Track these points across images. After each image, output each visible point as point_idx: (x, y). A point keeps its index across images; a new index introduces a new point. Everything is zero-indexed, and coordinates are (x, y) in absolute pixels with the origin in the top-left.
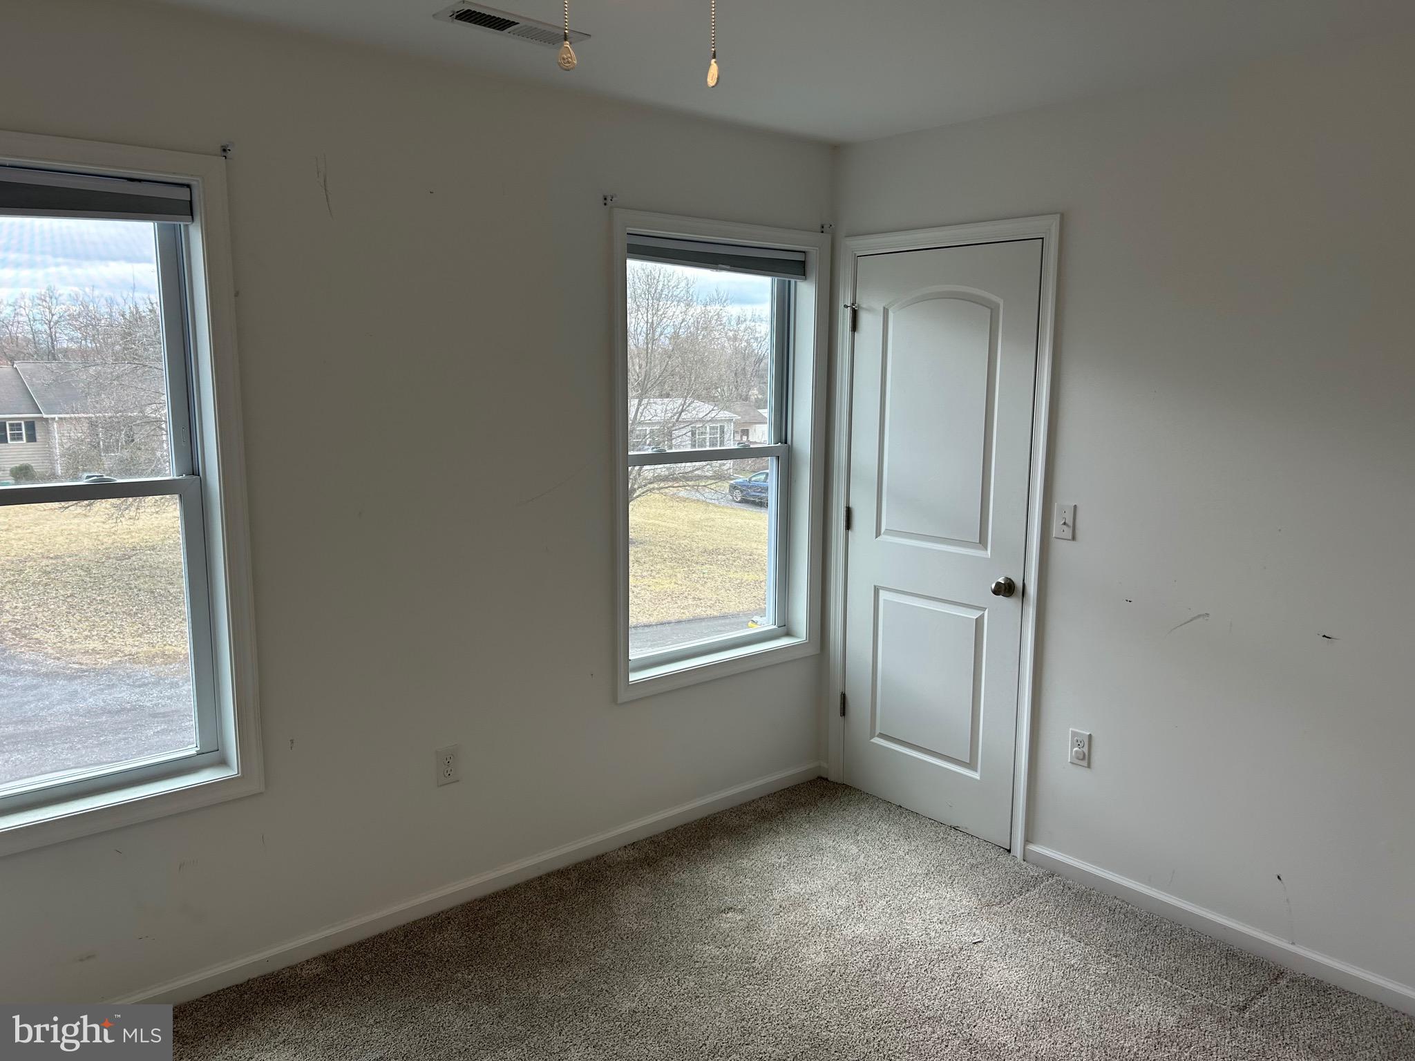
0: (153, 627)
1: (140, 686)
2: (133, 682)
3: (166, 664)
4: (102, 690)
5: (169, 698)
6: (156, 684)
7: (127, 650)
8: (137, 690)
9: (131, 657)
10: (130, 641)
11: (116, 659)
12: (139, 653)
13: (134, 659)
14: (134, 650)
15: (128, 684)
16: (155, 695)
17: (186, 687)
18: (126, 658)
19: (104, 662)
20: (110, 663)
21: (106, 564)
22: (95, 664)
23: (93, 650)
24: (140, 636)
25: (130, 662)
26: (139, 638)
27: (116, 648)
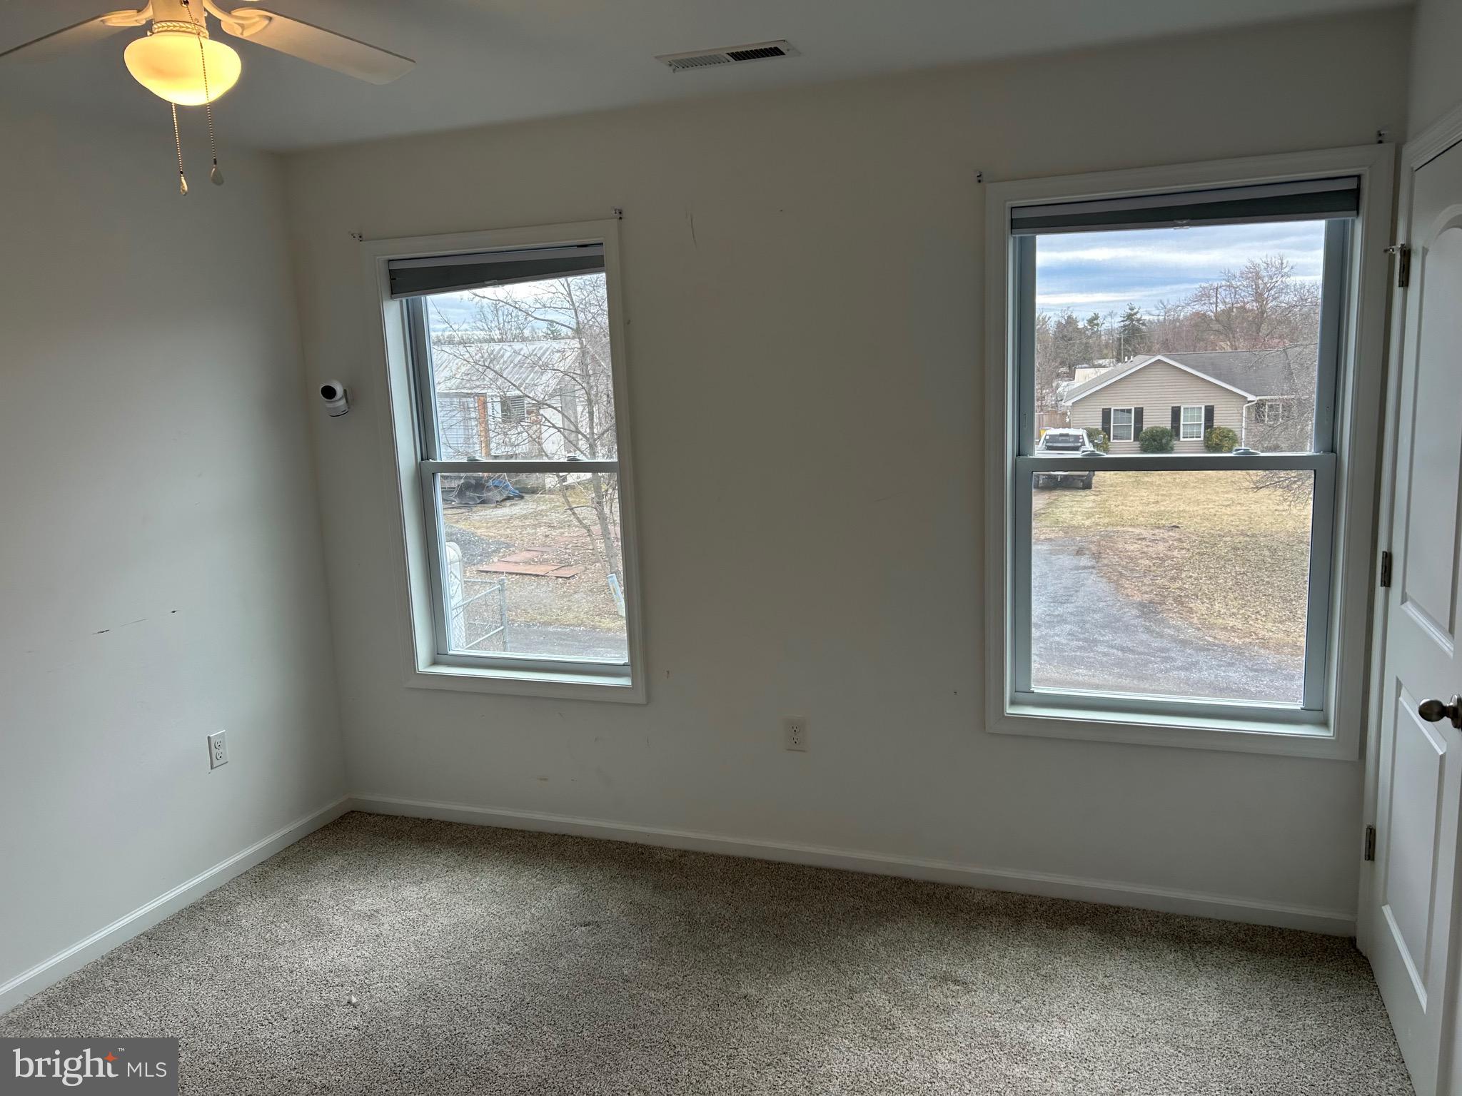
0: (1299, 616)
1: (1256, 671)
2: (1252, 666)
3: (1292, 655)
4: (1220, 666)
5: (1277, 689)
6: (1273, 672)
7: (1261, 633)
8: (1251, 674)
9: (1262, 641)
10: (1269, 625)
11: (1248, 640)
12: (1272, 639)
13: (1264, 643)
14: (1268, 635)
15: (1246, 666)
16: (1265, 682)
17: (1298, 683)
18: (1257, 641)
19: (1236, 640)
20: (1240, 643)
21: (1295, 548)
22: (1228, 641)
23: (1232, 627)
24: (1281, 622)
25: (1259, 646)
26: (1279, 625)
27: (1253, 629)
